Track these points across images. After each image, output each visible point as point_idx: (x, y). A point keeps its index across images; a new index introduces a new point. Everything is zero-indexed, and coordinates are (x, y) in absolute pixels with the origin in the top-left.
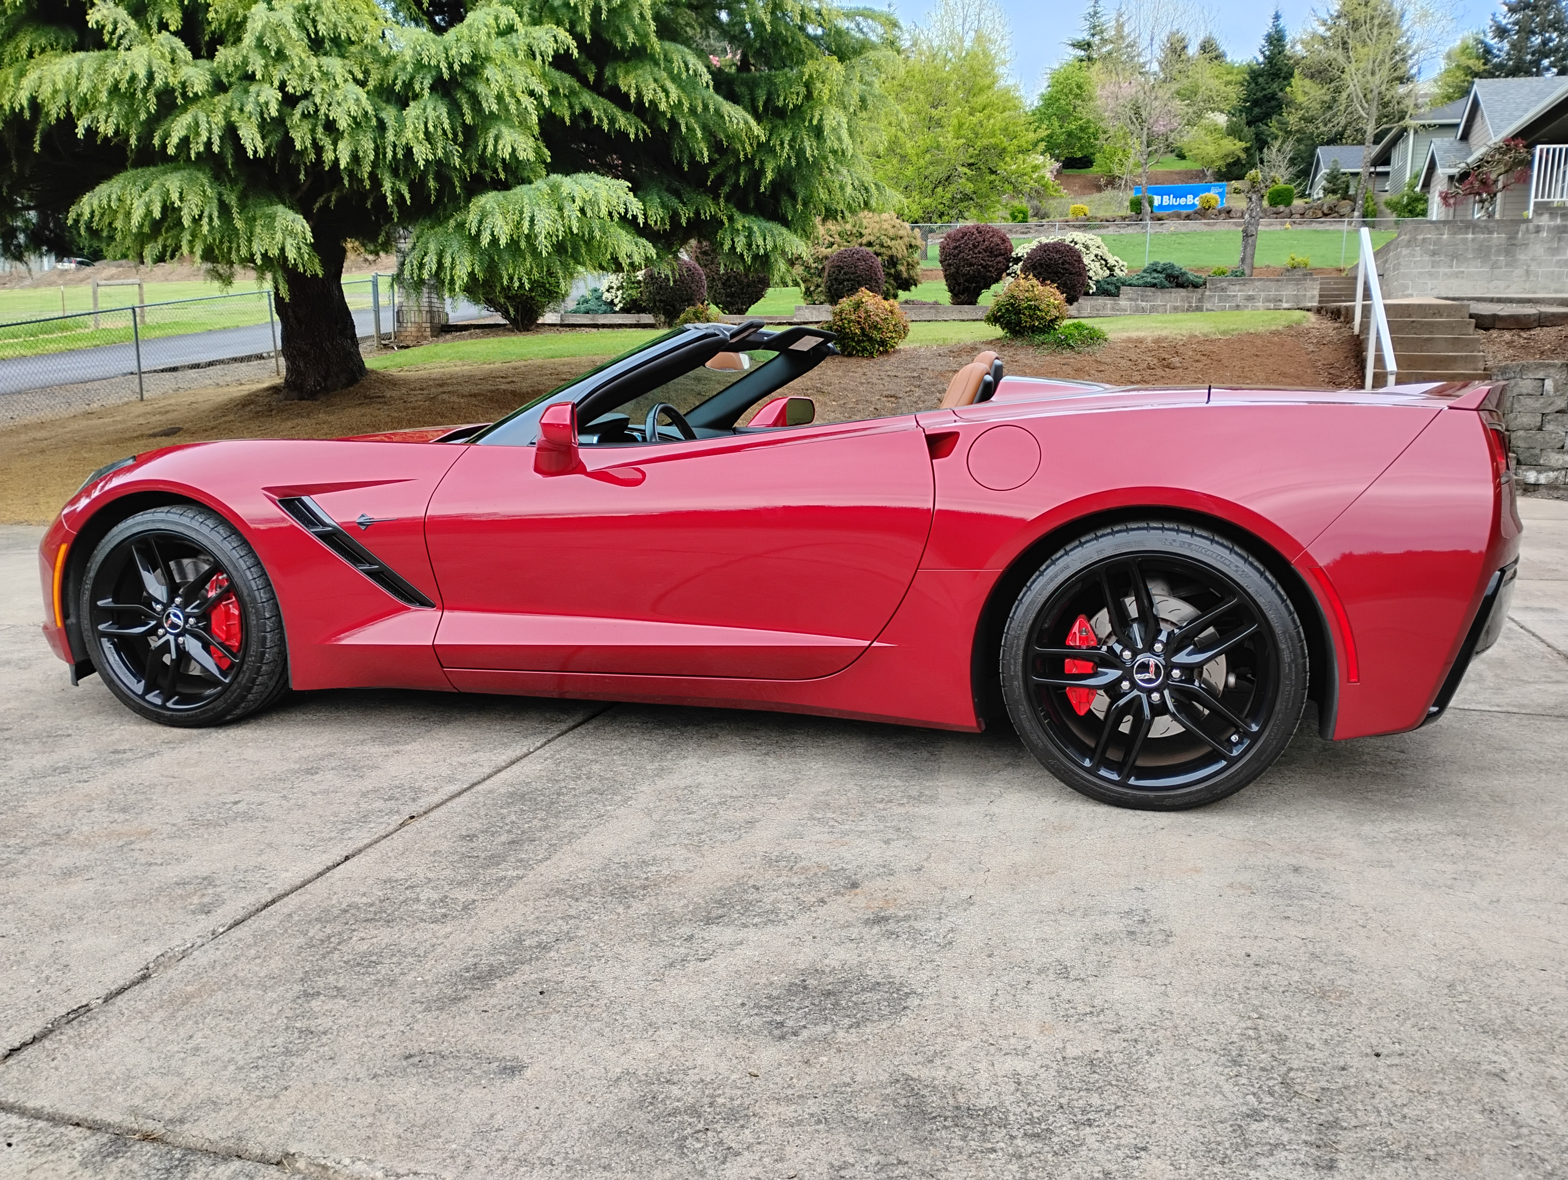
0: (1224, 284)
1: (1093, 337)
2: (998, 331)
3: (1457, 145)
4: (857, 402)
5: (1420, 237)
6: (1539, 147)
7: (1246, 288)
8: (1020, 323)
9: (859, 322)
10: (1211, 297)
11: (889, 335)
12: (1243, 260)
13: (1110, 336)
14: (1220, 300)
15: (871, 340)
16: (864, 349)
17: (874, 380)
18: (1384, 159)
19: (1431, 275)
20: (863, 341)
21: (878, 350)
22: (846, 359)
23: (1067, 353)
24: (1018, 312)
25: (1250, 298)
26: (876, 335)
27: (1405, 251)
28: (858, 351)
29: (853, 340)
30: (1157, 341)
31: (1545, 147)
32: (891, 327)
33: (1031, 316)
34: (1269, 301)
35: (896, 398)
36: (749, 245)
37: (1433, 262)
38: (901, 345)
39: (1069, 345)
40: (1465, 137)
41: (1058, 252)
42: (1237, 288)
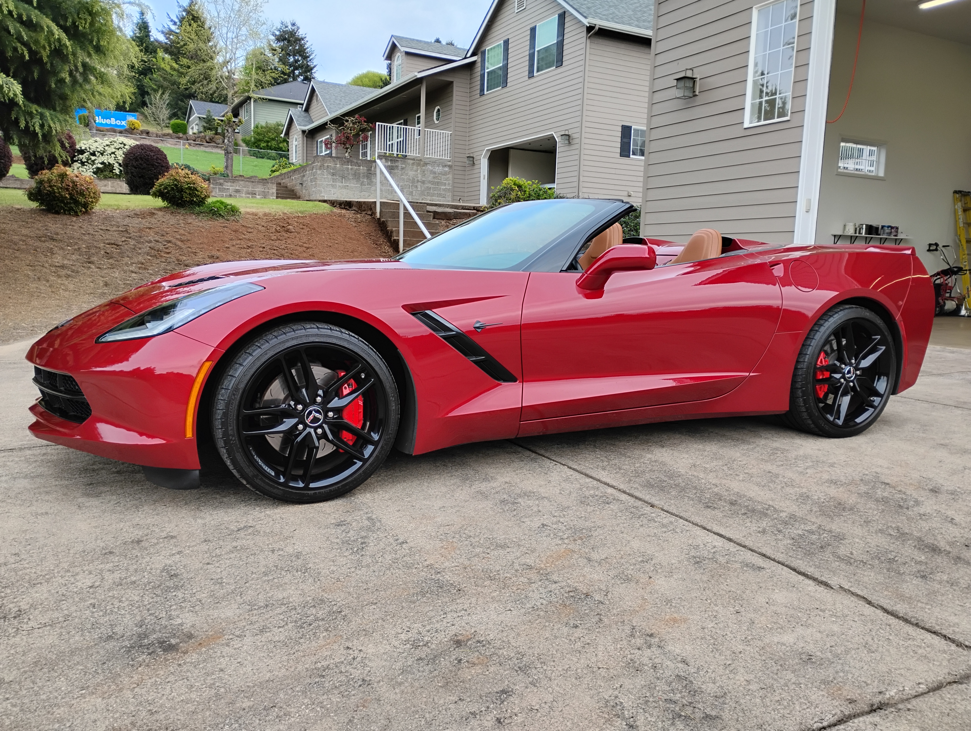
0: (222, 181)
1: (233, 211)
2: (159, 202)
3: (303, 113)
4: (88, 247)
5: (326, 165)
6: (377, 123)
7: (234, 184)
8: (182, 197)
9: (67, 189)
10: (214, 188)
11: (90, 200)
12: (227, 167)
13: (242, 210)
14: (220, 191)
15: (76, 202)
16: (71, 209)
17: (92, 232)
18: (236, 114)
19: (333, 186)
20: (70, 203)
21: (81, 211)
22: (56, 216)
23: (221, 220)
24: (181, 190)
25: (237, 191)
26: (82, 200)
27: (319, 172)
28: (65, 211)
29: (62, 202)
30: (265, 215)
31: (380, 124)
32: (92, 195)
33: (190, 194)
34: (249, 194)
35: (118, 246)
36: (42, 126)
37: (333, 179)
38: (97, 208)
39: (220, 215)
40: (307, 110)
41: (152, 151)
42: (229, 184)
